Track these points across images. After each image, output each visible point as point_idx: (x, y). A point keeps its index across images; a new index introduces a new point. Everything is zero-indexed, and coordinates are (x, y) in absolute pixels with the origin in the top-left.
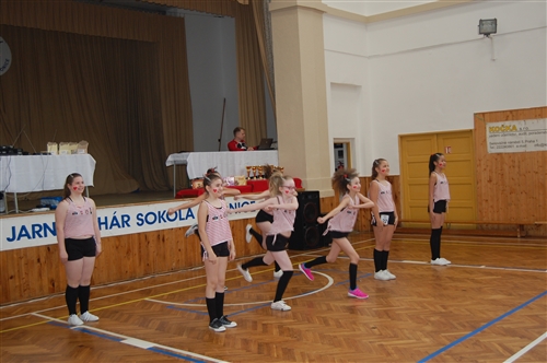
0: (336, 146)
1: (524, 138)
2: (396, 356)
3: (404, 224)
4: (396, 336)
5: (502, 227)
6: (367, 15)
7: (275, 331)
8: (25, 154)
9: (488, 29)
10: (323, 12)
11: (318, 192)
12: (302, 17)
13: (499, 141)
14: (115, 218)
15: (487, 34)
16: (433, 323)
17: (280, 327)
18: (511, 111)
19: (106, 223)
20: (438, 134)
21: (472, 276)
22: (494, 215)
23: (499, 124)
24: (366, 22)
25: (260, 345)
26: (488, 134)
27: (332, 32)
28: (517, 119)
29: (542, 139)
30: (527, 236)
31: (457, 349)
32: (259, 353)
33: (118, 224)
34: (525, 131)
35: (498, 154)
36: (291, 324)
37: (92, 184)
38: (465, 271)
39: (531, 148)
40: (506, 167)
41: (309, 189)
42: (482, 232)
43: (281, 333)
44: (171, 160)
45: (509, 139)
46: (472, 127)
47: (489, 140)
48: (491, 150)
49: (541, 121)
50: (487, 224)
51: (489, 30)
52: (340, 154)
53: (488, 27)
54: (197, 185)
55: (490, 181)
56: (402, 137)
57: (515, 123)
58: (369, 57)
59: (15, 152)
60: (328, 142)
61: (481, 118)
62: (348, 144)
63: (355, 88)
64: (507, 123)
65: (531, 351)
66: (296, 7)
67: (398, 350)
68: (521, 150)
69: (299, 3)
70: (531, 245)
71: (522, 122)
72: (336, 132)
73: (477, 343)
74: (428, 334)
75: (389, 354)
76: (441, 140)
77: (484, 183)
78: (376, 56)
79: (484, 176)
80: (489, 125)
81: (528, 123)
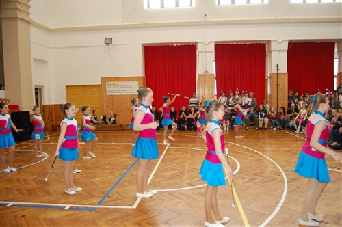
0: (36, 89)
1: (122, 89)
2: (101, 186)
4: (95, 177)
6: (51, 28)
7: (33, 183)
9: (108, 42)
10: (29, 22)
11: (29, 112)
12: (20, 25)
13: (112, 90)
15: (108, 44)
16: (108, 169)
17: (34, 180)
18: (117, 78)
20: (84, 86)
21: (112, 147)
23: (112, 83)
24: (51, 31)
25: (28, 191)
26: (107, 87)
27: (35, 34)
28: (119, 81)
29: (129, 90)
30: (124, 130)
31: (126, 178)
32: (31, 195)
34: (122, 86)
35: (112, 95)
36: (39, 178)
38: (107, 145)
39: (125, 93)
40: (114, 101)
41: (23, 110)
43: (37, 183)
45: (116, 89)
47: (107, 89)
48: (108, 94)
49: (129, 82)
52: (36, 93)
53: (108, 41)
55: (108, 107)
56: (67, 87)
57: (120, 83)
58: (51, 48)
60: (32, 88)
61: (104, 80)
62: (40, 89)
63: (45, 62)
64: (115, 83)
65: (155, 175)
66: (17, 18)
67: (101, 183)
68: (121, 94)
69: (19, 15)
70: (126, 133)
72: (36, 83)
73: (132, 175)
74: (109, 174)
75: (98, 185)
76: (86, 89)
77: (105, 107)
78: (55, 48)
79: (105, 105)
80: (107, 83)
81: (124, 82)
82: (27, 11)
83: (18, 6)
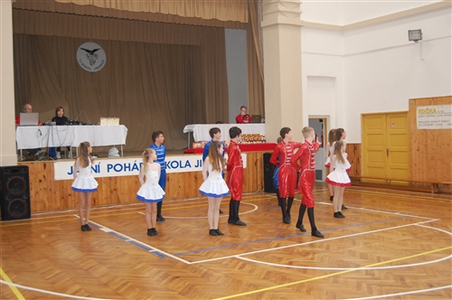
1: (440, 118)
3: (363, 180)
5: (425, 184)
6: (342, 25)
8: (84, 124)
9: (415, 36)
10: (300, 26)
12: (282, 31)
13: (427, 120)
14: (135, 164)
15: (416, 40)
18: (433, 98)
19: (129, 167)
20: (386, 114)
22: (420, 176)
23: (425, 108)
24: (343, 30)
26: (418, 115)
27: (308, 40)
28: (437, 104)
30: (440, 193)
33: (137, 168)
34: (442, 114)
35: (425, 130)
37: (124, 143)
39: (445, 126)
40: (429, 140)
42: (412, 188)
44: (186, 129)
45: (431, 119)
46: (407, 110)
47: (418, 120)
48: (420, 127)
50: (416, 182)
51: (417, 38)
54: (195, 146)
55: (418, 150)
56: (363, 115)
57: (438, 108)
58: (344, 56)
59: (78, 123)
60: (301, 119)
61: (414, 102)
62: (327, 120)
64: (430, 107)
66: (277, 24)
68: (439, 127)
69: (281, 19)
71: (440, 106)
76: (388, 118)
77: (414, 151)
78: (348, 55)
79: (415, 146)
80: (419, 108)
81: (444, 106)
82: (295, 10)
83: (281, 8)
